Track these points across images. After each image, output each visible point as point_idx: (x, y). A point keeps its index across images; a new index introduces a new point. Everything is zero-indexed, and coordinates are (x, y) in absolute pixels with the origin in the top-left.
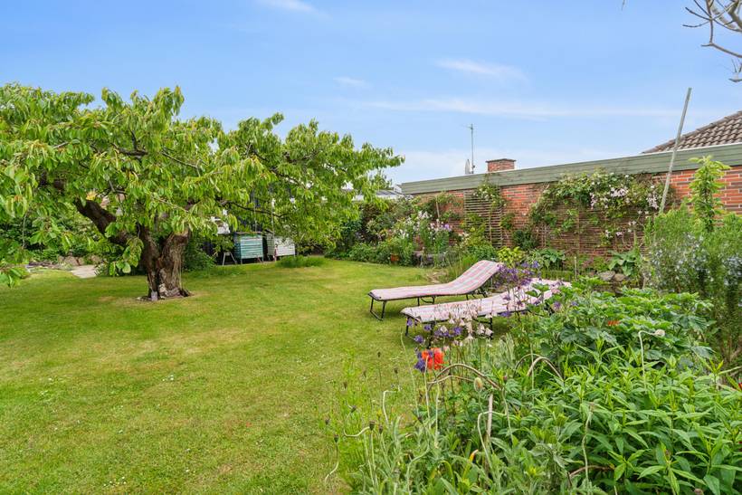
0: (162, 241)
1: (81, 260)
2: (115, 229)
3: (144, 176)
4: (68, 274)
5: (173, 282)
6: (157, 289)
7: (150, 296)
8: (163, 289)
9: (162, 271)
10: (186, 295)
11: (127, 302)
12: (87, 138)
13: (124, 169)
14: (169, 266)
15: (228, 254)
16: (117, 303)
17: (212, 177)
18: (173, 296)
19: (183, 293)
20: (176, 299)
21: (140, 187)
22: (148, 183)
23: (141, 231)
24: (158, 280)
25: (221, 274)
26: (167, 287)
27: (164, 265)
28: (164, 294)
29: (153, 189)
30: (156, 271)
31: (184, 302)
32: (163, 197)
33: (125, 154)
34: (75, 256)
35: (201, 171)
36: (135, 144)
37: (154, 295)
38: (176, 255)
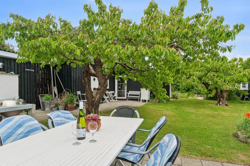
0: (221, 91)
1: (199, 95)
2: (210, 88)
3: (217, 77)
4: (196, 98)
5: (224, 102)
6: (219, 103)
7: (217, 104)
8: (221, 103)
9: (221, 99)
10: (227, 106)
11: (212, 105)
12: (207, 70)
13: (213, 76)
14: (223, 97)
15: (247, 97)
16: (210, 105)
17: (234, 76)
18: (223, 105)
19: (226, 105)
20: (224, 106)
21: (217, 79)
22: (218, 78)
23: (216, 88)
24: (220, 101)
25: (241, 103)
26: (222, 103)
27: (222, 97)
28: (221, 104)
29: (219, 79)
30: (219, 98)
31: (226, 107)
32: (221, 81)
33: (214, 72)
34: (197, 94)
35: (232, 74)
36: (216, 70)
37: (218, 104)
38: (225, 95)
